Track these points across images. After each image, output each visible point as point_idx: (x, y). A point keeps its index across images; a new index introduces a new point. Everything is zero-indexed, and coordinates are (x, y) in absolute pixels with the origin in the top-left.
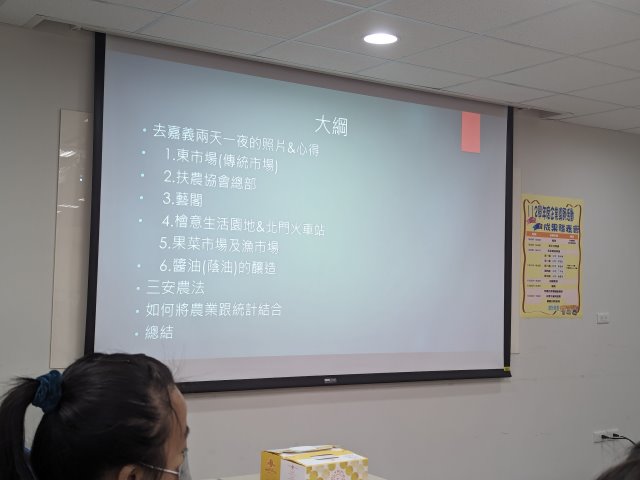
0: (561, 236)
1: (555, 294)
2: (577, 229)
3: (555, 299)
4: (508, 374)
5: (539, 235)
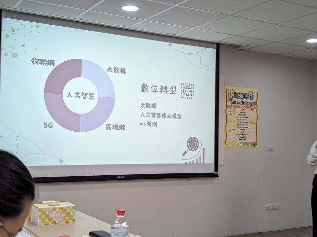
0: (246, 107)
1: (243, 136)
2: (256, 104)
3: (243, 138)
4: (217, 175)
5: (234, 107)
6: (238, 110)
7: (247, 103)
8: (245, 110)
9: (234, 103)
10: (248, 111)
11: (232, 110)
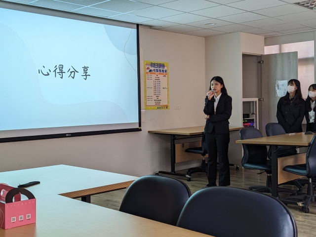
6: (154, 76)
7: (160, 70)
8: (159, 76)
9: (150, 71)
10: (161, 77)
11: (150, 76)
